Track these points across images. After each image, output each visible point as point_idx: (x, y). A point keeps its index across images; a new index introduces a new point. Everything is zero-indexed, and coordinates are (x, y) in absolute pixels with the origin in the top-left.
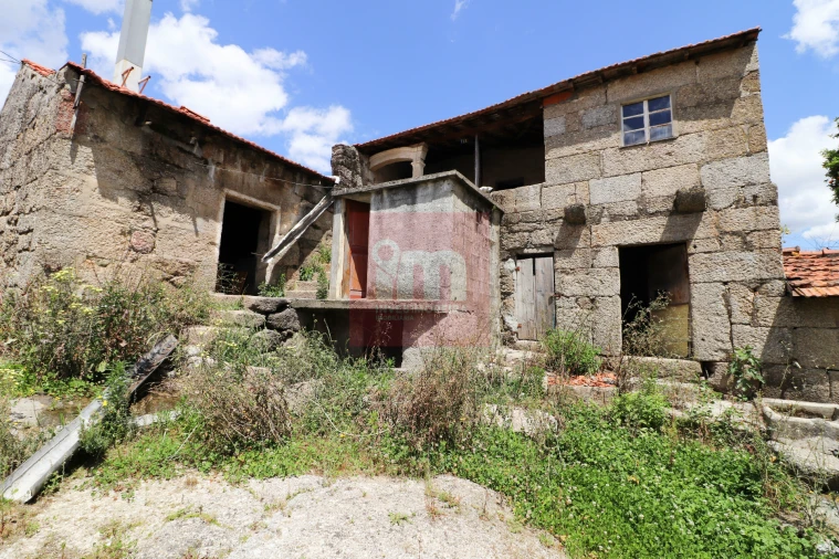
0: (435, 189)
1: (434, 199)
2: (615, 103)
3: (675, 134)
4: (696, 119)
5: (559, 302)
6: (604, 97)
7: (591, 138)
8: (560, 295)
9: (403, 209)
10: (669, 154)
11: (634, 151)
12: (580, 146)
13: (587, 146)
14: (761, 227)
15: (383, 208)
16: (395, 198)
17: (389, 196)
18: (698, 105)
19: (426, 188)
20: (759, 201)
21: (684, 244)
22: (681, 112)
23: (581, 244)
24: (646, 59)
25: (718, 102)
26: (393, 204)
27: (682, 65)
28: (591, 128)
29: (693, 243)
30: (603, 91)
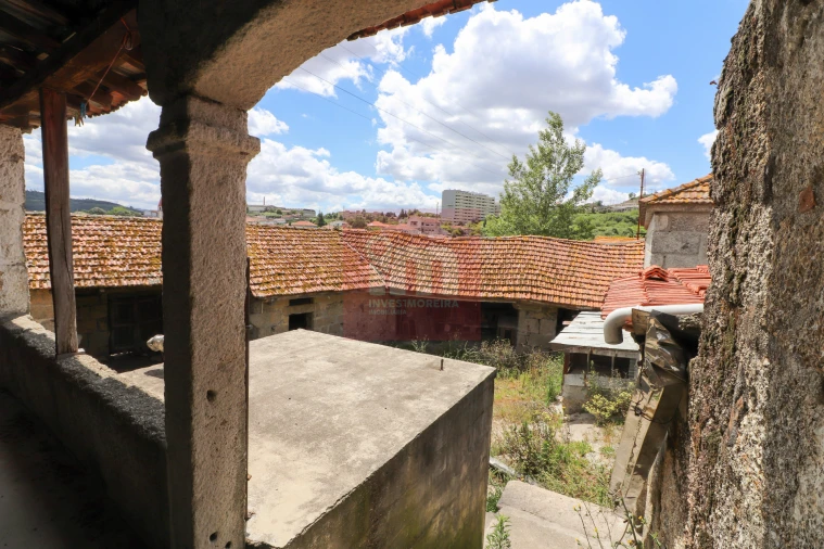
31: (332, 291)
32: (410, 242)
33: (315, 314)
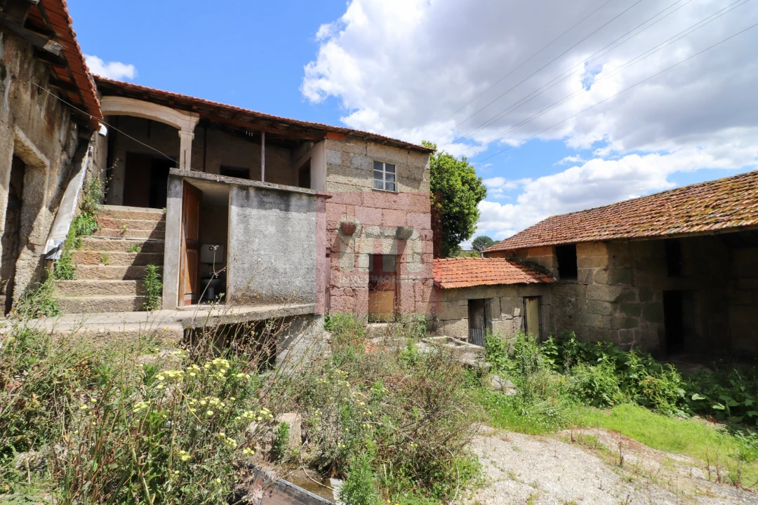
0: (310, 203)
1: (309, 211)
2: (370, 157)
3: (399, 192)
4: (407, 186)
5: (332, 292)
6: (365, 150)
7: (356, 176)
8: (334, 287)
9: (274, 214)
10: (395, 202)
11: (379, 194)
12: (350, 179)
13: (355, 180)
14: (427, 252)
15: (249, 206)
16: (265, 199)
17: (257, 195)
18: (408, 178)
19: (300, 199)
20: (427, 238)
21: (399, 256)
22: (401, 178)
23: (349, 250)
24: (393, 140)
25: (415, 179)
26: (262, 205)
27: (403, 151)
28: (357, 169)
29: (402, 257)
30: (365, 146)
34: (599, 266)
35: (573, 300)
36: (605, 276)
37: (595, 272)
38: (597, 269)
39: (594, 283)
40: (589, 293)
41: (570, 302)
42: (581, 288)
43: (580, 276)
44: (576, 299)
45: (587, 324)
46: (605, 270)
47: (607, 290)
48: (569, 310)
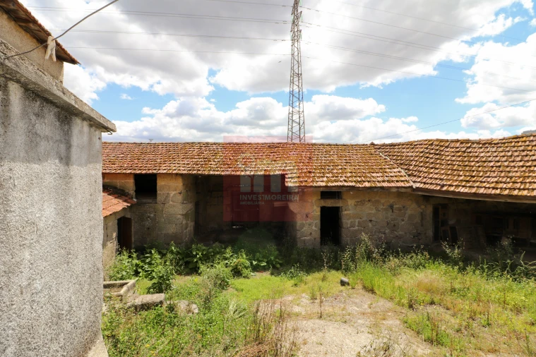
31: (353, 187)
32: (447, 147)
33: (344, 209)
34: (176, 190)
35: (152, 215)
36: (180, 198)
37: (172, 195)
38: (174, 193)
39: (171, 203)
40: (167, 210)
41: (149, 217)
42: (159, 207)
43: (159, 198)
44: (155, 215)
45: (164, 232)
46: (180, 193)
47: (181, 207)
48: (148, 223)
